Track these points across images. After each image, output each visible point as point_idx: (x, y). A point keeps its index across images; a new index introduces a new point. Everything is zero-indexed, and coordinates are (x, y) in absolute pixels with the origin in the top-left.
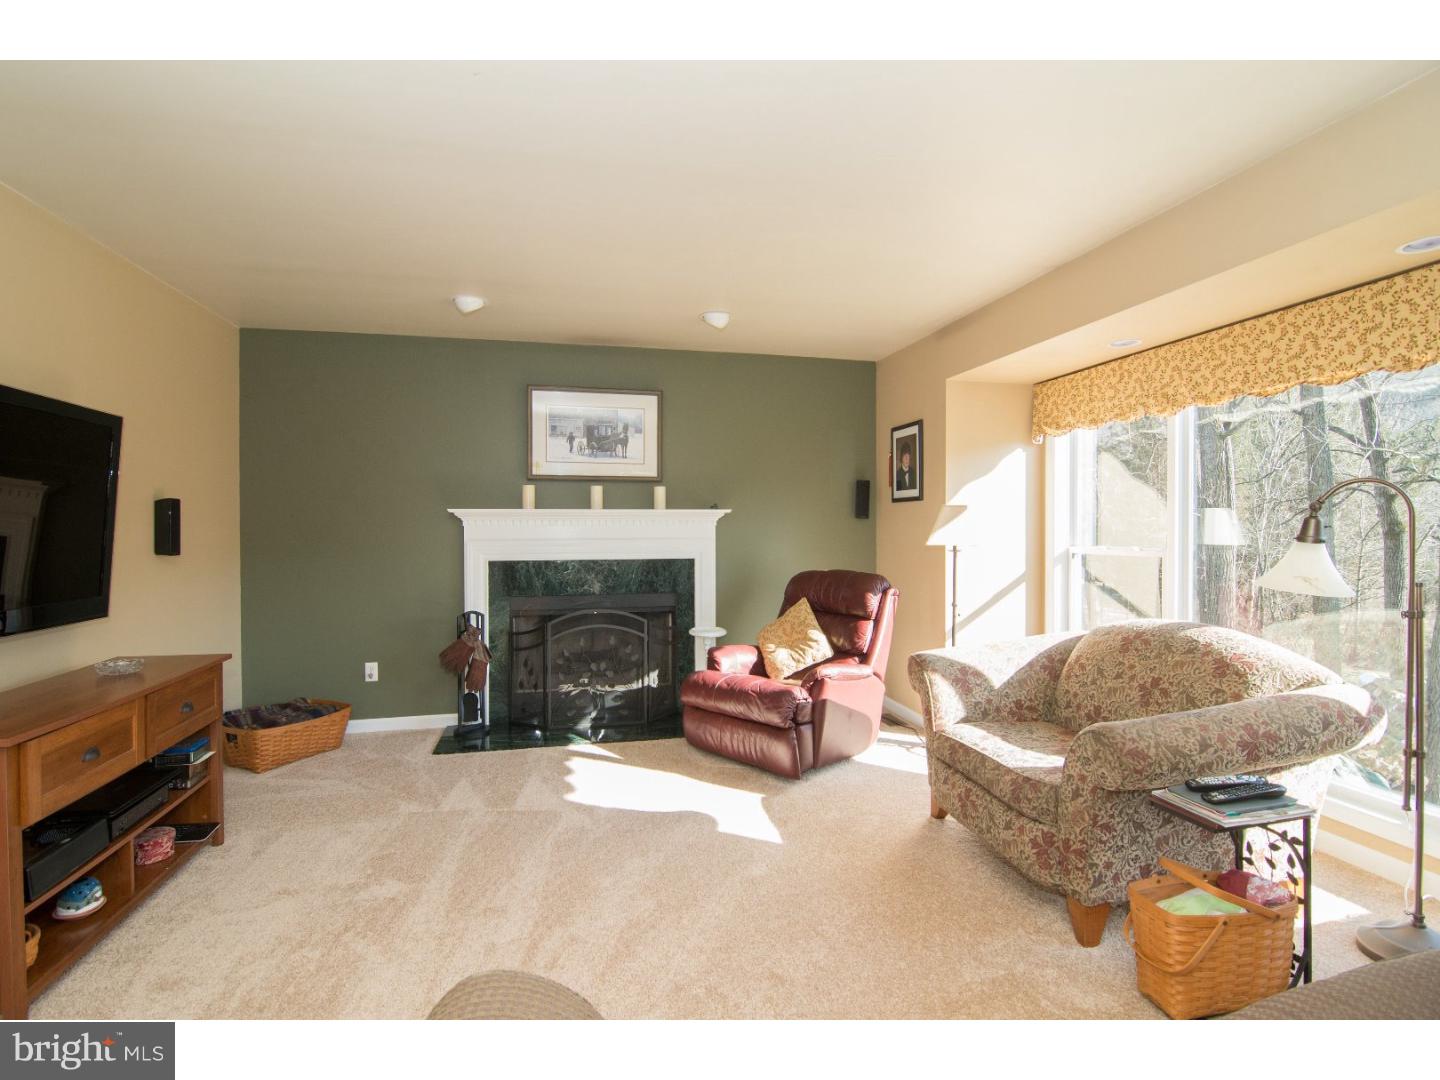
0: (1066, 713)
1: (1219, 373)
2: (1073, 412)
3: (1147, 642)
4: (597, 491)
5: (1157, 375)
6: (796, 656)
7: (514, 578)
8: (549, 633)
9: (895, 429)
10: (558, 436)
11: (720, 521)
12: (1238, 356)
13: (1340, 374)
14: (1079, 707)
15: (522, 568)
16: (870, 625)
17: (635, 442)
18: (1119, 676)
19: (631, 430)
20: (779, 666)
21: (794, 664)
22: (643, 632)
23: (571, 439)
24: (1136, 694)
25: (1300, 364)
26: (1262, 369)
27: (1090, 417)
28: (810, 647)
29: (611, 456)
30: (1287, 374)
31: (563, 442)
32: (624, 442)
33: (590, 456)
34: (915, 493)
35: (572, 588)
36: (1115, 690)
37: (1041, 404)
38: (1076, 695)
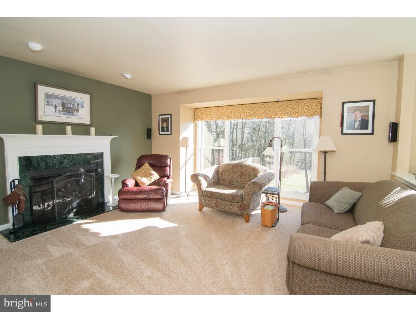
0: (222, 182)
1: (240, 113)
2: (206, 117)
3: (237, 166)
4: (69, 129)
5: (226, 112)
6: (149, 179)
7: (31, 163)
8: (55, 184)
9: (160, 115)
10: (50, 105)
11: (112, 140)
12: (243, 111)
13: (261, 117)
14: (226, 180)
15: (35, 159)
16: (168, 168)
17: (81, 111)
18: (234, 173)
19: (80, 106)
20: (145, 183)
21: (149, 181)
22: (92, 179)
23: (56, 107)
24: (239, 176)
25: (255, 114)
26: (248, 114)
27: (210, 118)
28: (153, 176)
29: (72, 115)
30: (252, 116)
31: (53, 108)
32: (78, 110)
33: (64, 114)
34: (169, 133)
35: (58, 165)
36: (234, 176)
37: (197, 113)
38: (225, 178)
